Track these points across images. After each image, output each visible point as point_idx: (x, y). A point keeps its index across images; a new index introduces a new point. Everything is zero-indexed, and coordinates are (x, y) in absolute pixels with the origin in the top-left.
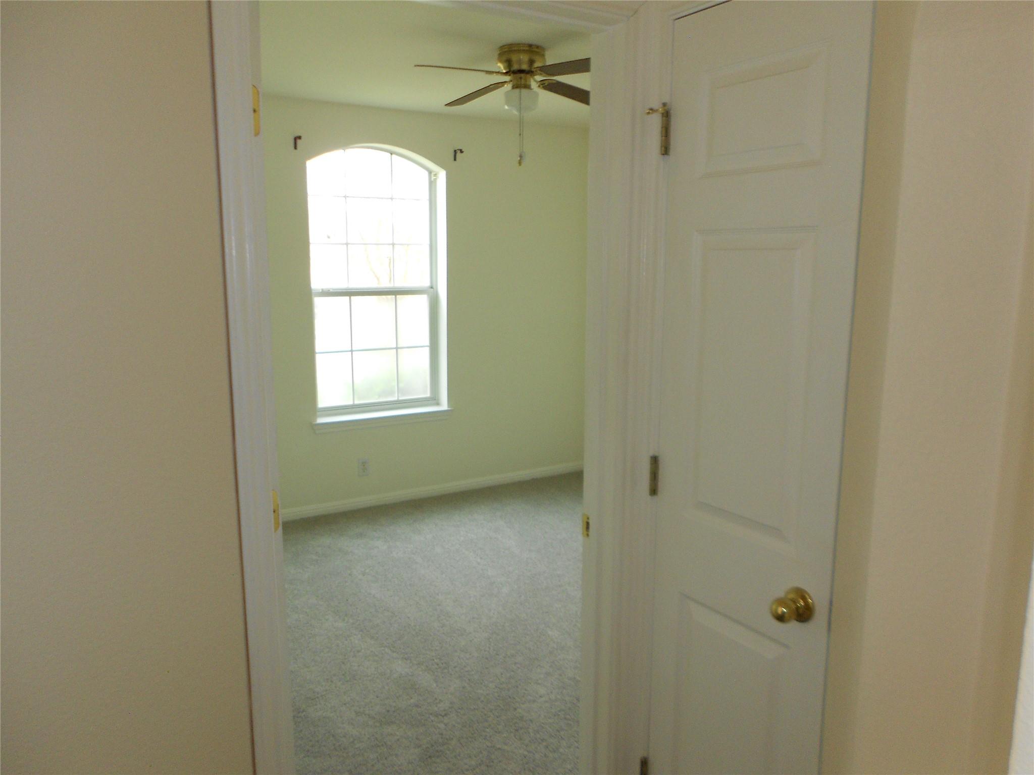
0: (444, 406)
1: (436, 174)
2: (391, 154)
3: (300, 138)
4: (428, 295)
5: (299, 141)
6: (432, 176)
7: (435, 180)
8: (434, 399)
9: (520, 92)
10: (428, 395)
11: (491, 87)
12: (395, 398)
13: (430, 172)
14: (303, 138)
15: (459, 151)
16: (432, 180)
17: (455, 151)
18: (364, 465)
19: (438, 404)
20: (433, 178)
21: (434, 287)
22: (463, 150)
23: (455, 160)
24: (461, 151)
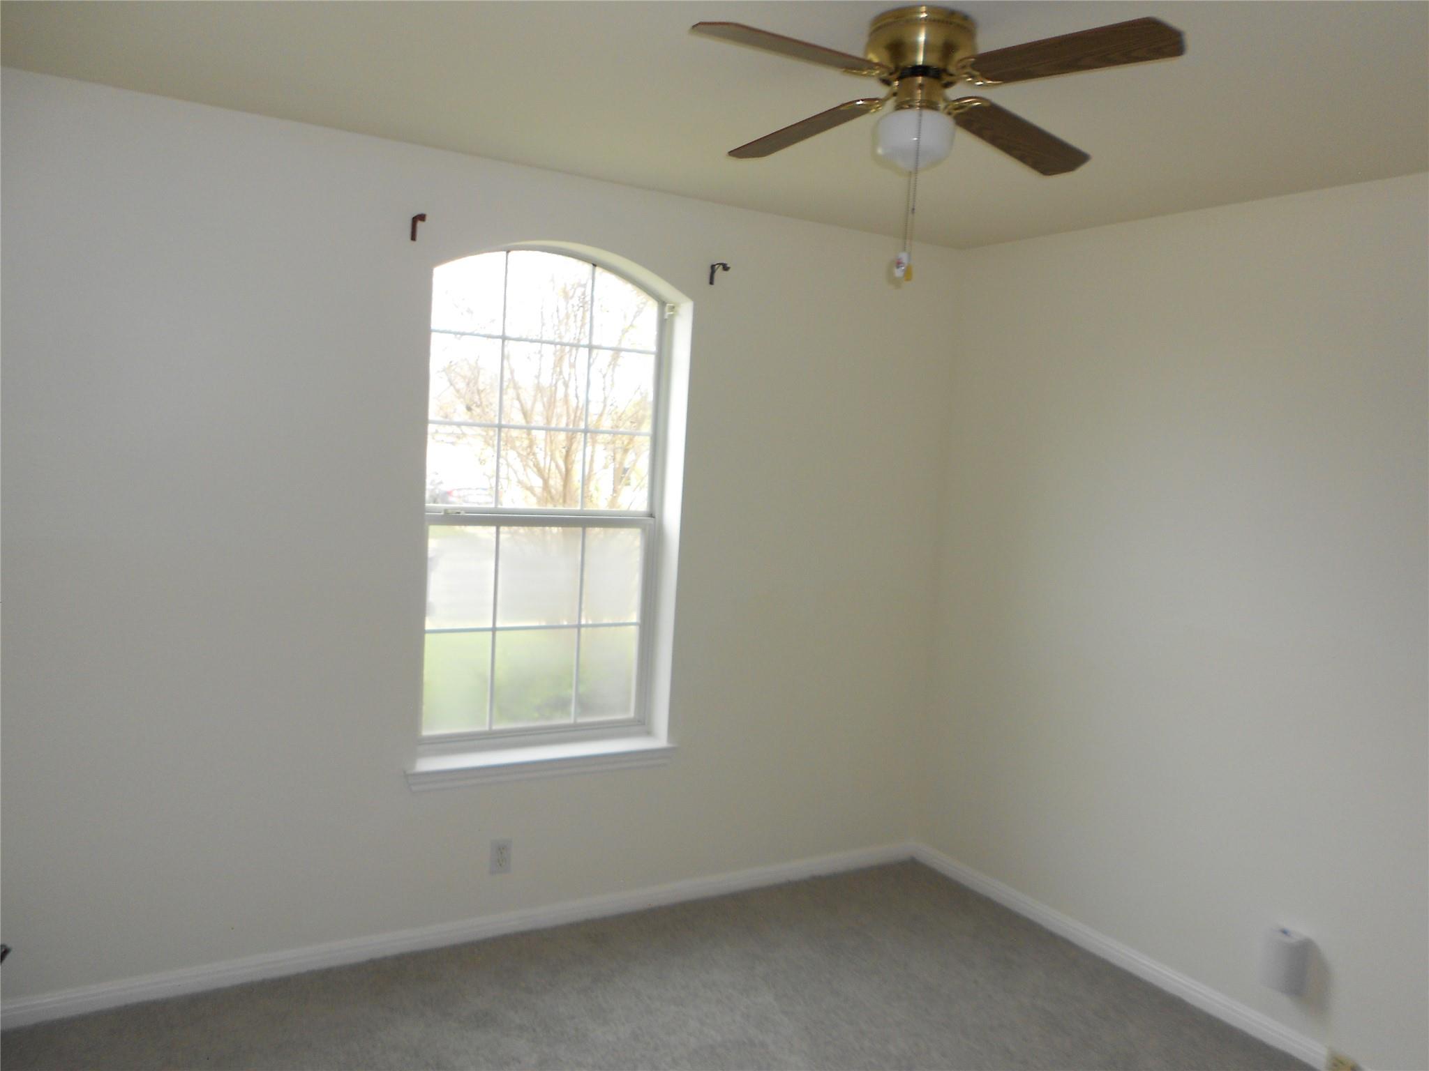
0: (660, 740)
1: (673, 307)
2: (595, 265)
3: (421, 217)
4: (644, 530)
5: (420, 224)
6: (667, 309)
7: (671, 316)
8: (641, 724)
9: (921, 115)
10: (631, 714)
11: (842, 108)
12: (569, 720)
13: (662, 303)
14: (428, 218)
15: (721, 267)
16: (666, 317)
17: (713, 267)
18: (501, 856)
19: (649, 733)
20: (668, 313)
21: (657, 514)
22: (728, 266)
23: (711, 283)
24: (725, 268)
